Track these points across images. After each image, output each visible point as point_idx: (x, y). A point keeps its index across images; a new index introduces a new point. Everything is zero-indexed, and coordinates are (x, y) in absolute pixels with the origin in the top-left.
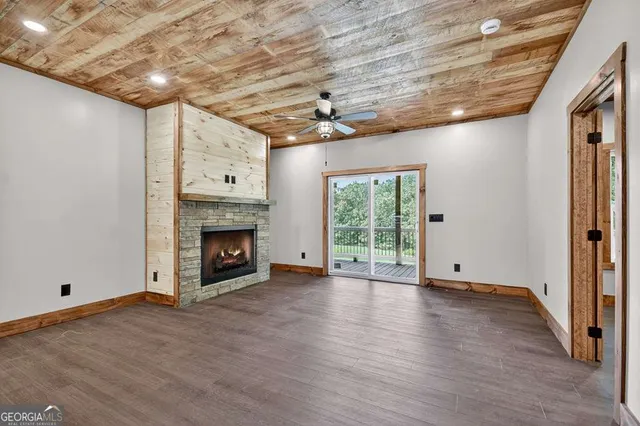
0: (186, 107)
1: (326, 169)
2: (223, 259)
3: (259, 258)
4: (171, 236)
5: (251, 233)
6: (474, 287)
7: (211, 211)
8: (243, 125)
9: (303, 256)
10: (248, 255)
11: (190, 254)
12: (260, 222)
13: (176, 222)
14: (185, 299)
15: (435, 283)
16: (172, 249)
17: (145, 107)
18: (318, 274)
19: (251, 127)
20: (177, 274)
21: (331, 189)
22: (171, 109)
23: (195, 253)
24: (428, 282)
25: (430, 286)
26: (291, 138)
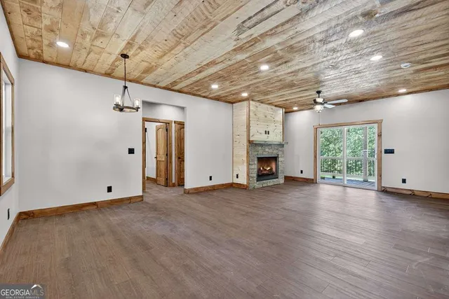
0: (251, 102)
1: (316, 124)
2: (262, 171)
3: (280, 171)
4: (245, 159)
5: (275, 159)
6: (416, 193)
7: (260, 148)
8: (273, 105)
9: (302, 172)
10: (274, 170)
11: (253, 167)
12: (280, 153)
13: (248, 153)
14: (251, 186)
15: (388, 190)
16: (245, 164)
17: (232, 103)
18: (310, 182)
19: (276, 106)
20: (248, 175)
21: (319, 135)
22: (245, 103)
23: (255, 166)
24: (383, 189)
25: (385, 191)
26: (295, 108)
